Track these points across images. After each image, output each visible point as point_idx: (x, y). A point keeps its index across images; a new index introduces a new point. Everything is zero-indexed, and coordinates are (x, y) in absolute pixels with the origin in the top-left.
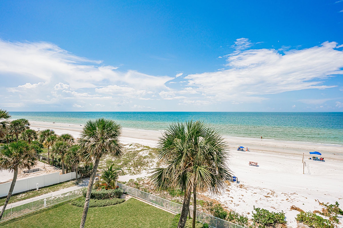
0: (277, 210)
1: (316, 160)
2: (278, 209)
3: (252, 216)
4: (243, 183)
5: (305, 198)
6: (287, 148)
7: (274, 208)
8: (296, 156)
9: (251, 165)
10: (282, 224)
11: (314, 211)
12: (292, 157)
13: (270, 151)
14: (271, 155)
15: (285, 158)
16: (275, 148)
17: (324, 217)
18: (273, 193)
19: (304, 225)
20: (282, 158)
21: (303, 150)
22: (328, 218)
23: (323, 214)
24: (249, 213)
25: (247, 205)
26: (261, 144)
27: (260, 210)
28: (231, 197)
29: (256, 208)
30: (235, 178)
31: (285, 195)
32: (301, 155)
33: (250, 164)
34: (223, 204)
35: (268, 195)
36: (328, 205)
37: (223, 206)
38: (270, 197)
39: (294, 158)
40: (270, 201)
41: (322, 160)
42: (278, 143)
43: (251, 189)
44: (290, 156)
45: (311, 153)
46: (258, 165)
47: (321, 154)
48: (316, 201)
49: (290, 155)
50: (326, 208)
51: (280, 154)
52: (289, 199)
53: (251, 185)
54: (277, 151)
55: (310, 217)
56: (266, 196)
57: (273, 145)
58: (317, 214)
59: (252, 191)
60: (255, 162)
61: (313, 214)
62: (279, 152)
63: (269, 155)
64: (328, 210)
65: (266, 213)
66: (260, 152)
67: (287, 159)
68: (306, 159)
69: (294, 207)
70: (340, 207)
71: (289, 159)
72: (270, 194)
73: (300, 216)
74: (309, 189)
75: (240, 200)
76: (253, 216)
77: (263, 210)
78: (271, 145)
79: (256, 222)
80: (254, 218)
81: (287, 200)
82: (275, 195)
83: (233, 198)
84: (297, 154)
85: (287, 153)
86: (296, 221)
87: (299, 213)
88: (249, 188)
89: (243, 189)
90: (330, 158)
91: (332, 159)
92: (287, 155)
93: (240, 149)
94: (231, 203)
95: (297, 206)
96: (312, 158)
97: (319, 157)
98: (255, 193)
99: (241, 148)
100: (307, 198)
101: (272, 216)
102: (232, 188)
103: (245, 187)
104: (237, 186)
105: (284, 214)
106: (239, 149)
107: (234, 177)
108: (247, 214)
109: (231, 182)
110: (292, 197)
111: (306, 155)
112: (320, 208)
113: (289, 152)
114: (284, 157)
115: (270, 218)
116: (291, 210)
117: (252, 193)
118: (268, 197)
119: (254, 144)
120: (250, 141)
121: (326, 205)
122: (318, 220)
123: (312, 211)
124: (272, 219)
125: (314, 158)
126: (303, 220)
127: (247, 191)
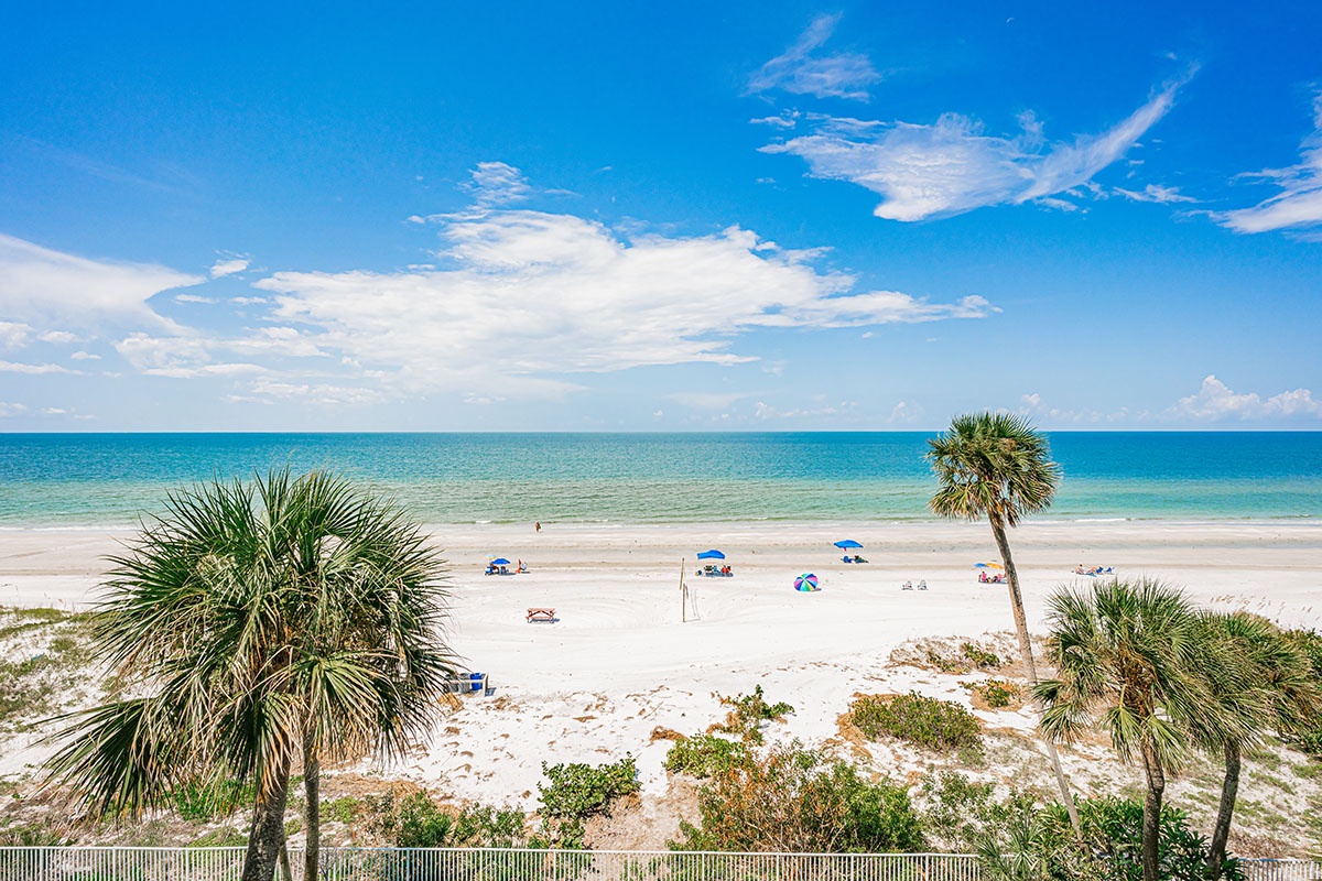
0: (613, 756)
1: (712, 574)
2: (616, 752)
3: (539, 799)
4: (507, 691)
5: (688, 696)
6: (642, 549)
7: (606, 751)
8: (664, 570)
9: (534, 620)
10: (628, 794)
11: (707, 727)
12: (654, 576)
13: (592, 564)
14: (598, 577)
15: (634, 581)
16: (605, 550)
17: (730, 738)
18: (601, 702)
19: (685, 778)
20: (628, 581)
21: (682, 548)
22: (739, 738)
23: (729, 730)
24: (527, 794)
25: (520, 766)
26: (566, 544)
27: (564, 769)
28: (463, 753)
29: (550, 766)
30: (480, 678)
31: (635, 700)
32: (675, 564)
33: (530, 619)
34: (433, 788)
35: (589, 713)
36: (740, 701)
37: (434, 796)
38: (593, 718)
39: (659, 578)
40: (594, 732)
41: (726, 572)
42: (615, 535)
43: (536, 704)
44: (649, 571)
45: (701, 556)
46: (555, 617)
47: (723, 557)
48: (713, 695)
49: (650, 568)
50: (734, 710)
51: (621, 569)
52: (647, 708)
53: (536, 693)
54: (612, 561)
55: (699, 747)
56: (580, 719)
57: (603, 542)
58: (717, 735)
59: (538, 713)
60: (547, 607)
61: (706, 738)
62: (617, 564)
63: (590, 577)
64: (740, 714)
65: (582, 774)
66: (560, 571)
67: (641, 582)
68: (690, 577)
69: (659, 730)
70: (764, 698)
71: (646, 582)
72: (594, 705)
73: (675, 755)
74: (698, 666)
75: (497, 754)
76: (542, 798)
77: (573, 766)
78: (596, 544)
79: (551, 815)
80: (544, 805)
81: (640, 714)
82: (608, 706)
83: (471, 754)
84: (667, 564)
85: (641, 565)
86: (665, 773)
87: (671, 744)
88: (529, 703)
89: (506, 713)
90: (743, 565)
91: (748, 566)
92: (641, 571)
93: (495, 568)
94: (465, 773)
95: (667, 726)
96: (703, 571)
97: (718, 564)
98: (548, 717)
99: (499, 566)
100: (691, 695)
101: (600, 780)
102: (466, 719)
103: (513, 704)
104: (484, 706)
105: (635, 760)
106: (492, 570)
107: (472, 677)
108: (521, 799)
109: (464, 698)
110: (655, 701)
111: (688, 565)
112: (721, 715)
113: (648, 561)
114: (632, 576)
115: (593, 787)
116: (652, 744)
117: (537, 721)
118: (587, 718)
121: (735, 703)
122: (717, 752)
123: (703, 730)
124: (600, 787)
125: (709, 568)
126: (681, 764)
127: (520, 716)
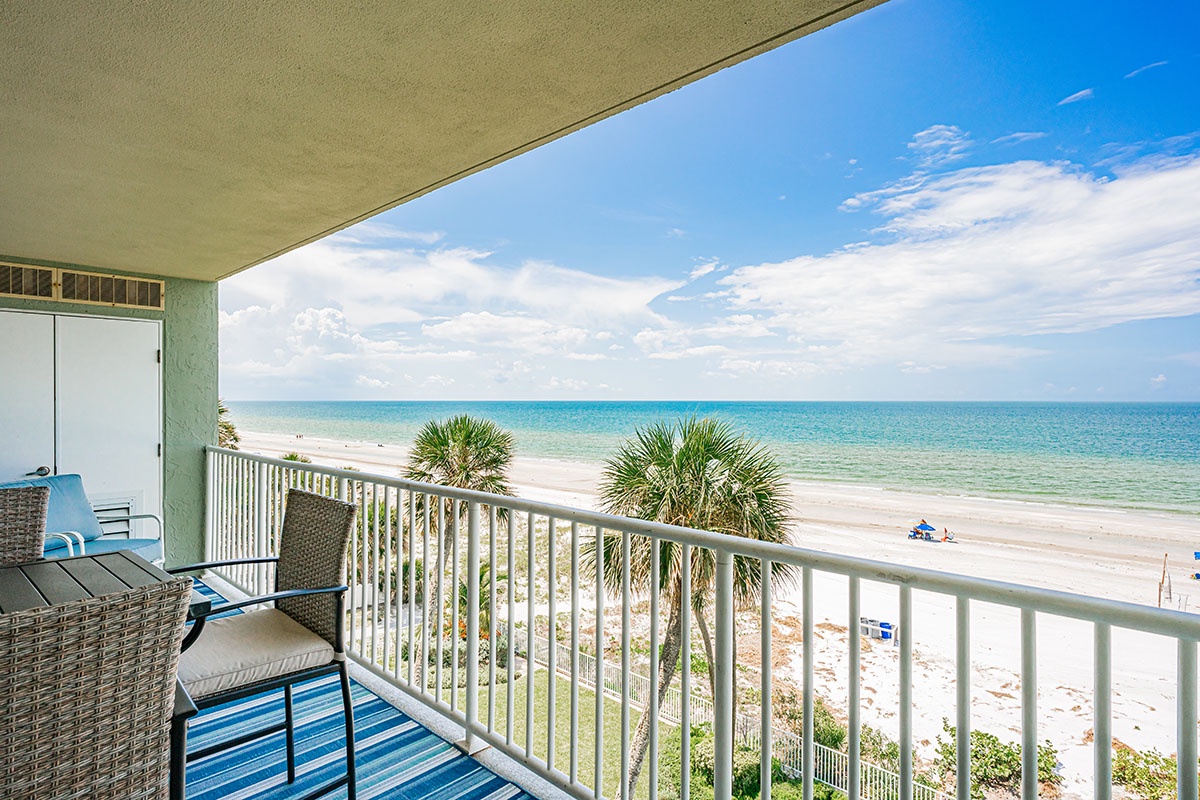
3: (937, 751)
5: (1148, 710)
6: (1108, 536)
8: (1140, 566)
10: (1042, 781)
12: (1122, 570)
13: (1035, 545)
14: (1039, 559)
15: (1094, 571)
16: (1057, 532)
20: (1083, 570)
24: (925, 741)
25: (922, 716)
26: (1005, 520)
28: (867, 688)
30: (890, 628)
31: (1069, 694)
32: (1157, 561)
34: (837, 707)
35: (1006, 691)
37: (837, 714)
38: (1010, 697)
39: (1130, 573)
40: (1011, 711)
42: (1071, 518)
43: (946, 666)
44: (1115, 562)
45: (1198, 556)
49: (1116, 560)
51: (1074, 555)
52: (1085, 708)
53: (946, 656)
54: (1063, 545)
56: (996, 694)
57: (1053, 523)
59: (947, 675)
61: (1165, 760)
62: (1071, 549)
63: (1031, 558)
66: (995, 546)
67: (1103, 572)
71: (1109, 574)
72: (1013, 686)
73: (1117, 766)
76: (940, 750)
77: (977, 732)
78: (1044, 524)
80: (942, 757)
81: (1074, 710)
83: (874, 692)
84: (1146, 559)
85: (1105, 555)
88: (938, 664)
92: (1103, 561)
93: (918, 533)
94: (868, 705)
100: (1153, 709)
102: (873, 661)
103: (921, 660)
104: (892, 654)
105: (1055, 752)
106: (915, 534)
107: (882, 625)
108: (919, 744)
109: (873, 642)
111: (1176, 563)
113: (1116, 552)
114: (1089, 565)
115: (999, 760)
116: (1085, 744)
117: (945, 682)
118: (1003, 695)
126: (1124, 778)
127: (927, 672)
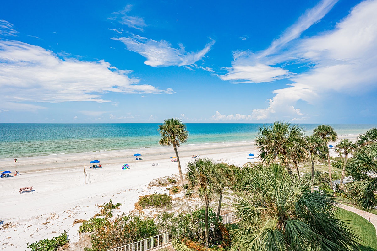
0: (58, 233)
1: (95, 167)
2: (60, 231)
4: (10, 221)
5: (87, 207)
6: (70, 162)
7: (55, 232)
8: (78, 168)
9: (23, 192)
10: (64, 245)
11: (94, 216)
12: (74, 170)
13: (49, 169)
15: (67, 173)
16: (55, 164)
17: (102, 217)
18: (53, 216)
19: (86, 234)
20: (64, 173)
21: (85, 160)
22: (105, 217)
23: (101, 215)
26: (38, 163)
27: (37, 243)
29: (30, 244)
31: (67, 212)
32: (82, 166)
33: (21, 192)
35: (48, 221)
36: (105, 205)
38: (50, 222)
39: (76, 171)
40: (51, 227)
41: (100, 166)
42: (59, 158)
43: (24, 223)
44: (72, 169)
45: (91, 162)
46: (33, 190)
47: (99, 162)
48: (96, 205)
49: (72, 168)
50: (103, 208)
51: (61, 169)
52: (72, 215)
53: (24, 219)
54: (58, 167)
55: (91, 223)
56: (44, 224)
57: (54, 161)
58: (97, 217)
59: (25, 226)
60: (29, 186)
61: (93, 219)
62: (60, 168)
63: (48, 173)
64: (105, 209)
65: (45, 243)
66: (36, 173)
67: (69, 173)
68: (88, 169)
69: (76, 220)
70: (113, 203)
71: (71, 172)
72: (50, 218)
73: (82, 227)
74: (90, 197)
75: (4, 246)
77: (41, 241)
78: (51, 162)
81: (69, 217)
82: (56, 217)
84: (79, 166)
85: (69, 167)
86: (79, 234)
87: (81, 224)
89: (9, 229)
90: (106, 164)
91: (107, 164)
92: (69, 169)
93: (3, 175)
95: (79, 219)
96: (92, 167)
97: (97, 164)
98: (30, 226)
99: (6, 174)
100: (88, 207)
101: (53, 243)
103: (13, 225)
105: (67, 233)
110: (75, 211)
111: (87, 166)
112: (99, 211)
113: (72, 166)
114: (66, 171)
115: (50, 246)
116: (74, 225)
117: (24, 229)
118: (47, 223)
119: (26, 164)
120: (21, 161)
121: (103, 206)
122: (97, 223)
123: (92, 217)
124: (53, 246)
125: (94, 166)
126: (85, 230)
127: (16, 229)
